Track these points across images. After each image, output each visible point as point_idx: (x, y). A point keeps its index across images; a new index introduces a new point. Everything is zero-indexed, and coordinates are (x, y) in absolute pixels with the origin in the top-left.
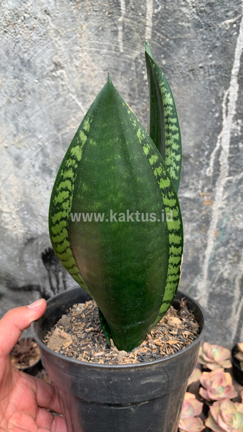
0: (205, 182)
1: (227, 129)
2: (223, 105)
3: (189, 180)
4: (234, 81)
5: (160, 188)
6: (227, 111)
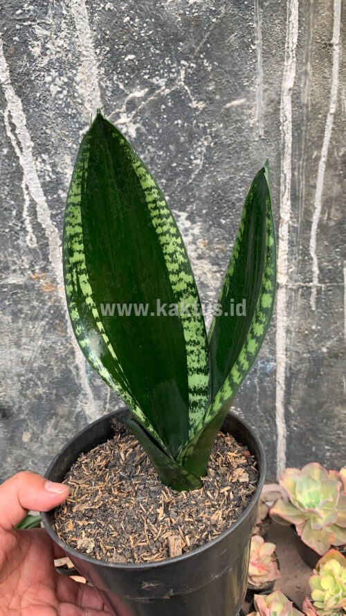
0: (31, 257)
1: (31, 172)
2: (9, 134)
4: (10, 93)
6: (19, 143)
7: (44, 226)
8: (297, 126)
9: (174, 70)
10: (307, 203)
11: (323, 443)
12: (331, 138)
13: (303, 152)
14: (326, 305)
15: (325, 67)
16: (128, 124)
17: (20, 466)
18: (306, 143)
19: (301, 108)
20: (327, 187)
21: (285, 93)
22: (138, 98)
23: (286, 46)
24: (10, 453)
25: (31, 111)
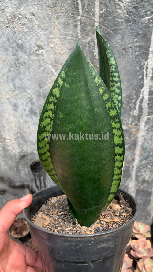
0: (133, 119)
1: (147, 86)
2: (144, 71)
3: (123, 118)
4: (151, 55)
5: (110, 116)
6: (147, 74)
7: (143, 107)
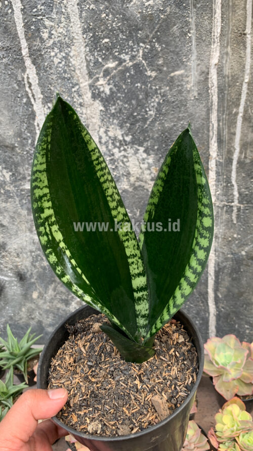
2: (27, 89)
4: (28, 62)
6: (33, 96)
8: (221, 90)
9: (135, 50)
10: (229, 145)
11: (244, 323)
12: (246, 100)
13: (225, 109)
14: (244, 220)
15: (241, 50)
16: (104, 85)
17: (30, 315)
18: (228, 103)
19: (224, 77)
20: (244, 135)
21: (212, 67)
22: (111, 68)
23: (213, 34)
24: (24, 305)
25: (41, 74)
